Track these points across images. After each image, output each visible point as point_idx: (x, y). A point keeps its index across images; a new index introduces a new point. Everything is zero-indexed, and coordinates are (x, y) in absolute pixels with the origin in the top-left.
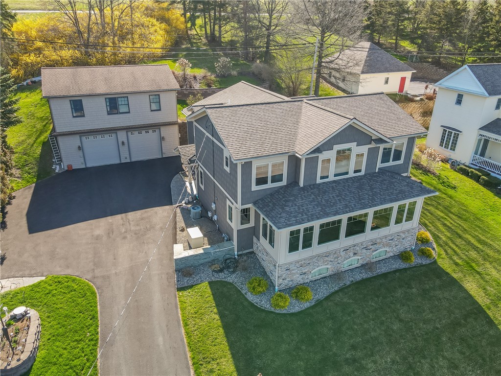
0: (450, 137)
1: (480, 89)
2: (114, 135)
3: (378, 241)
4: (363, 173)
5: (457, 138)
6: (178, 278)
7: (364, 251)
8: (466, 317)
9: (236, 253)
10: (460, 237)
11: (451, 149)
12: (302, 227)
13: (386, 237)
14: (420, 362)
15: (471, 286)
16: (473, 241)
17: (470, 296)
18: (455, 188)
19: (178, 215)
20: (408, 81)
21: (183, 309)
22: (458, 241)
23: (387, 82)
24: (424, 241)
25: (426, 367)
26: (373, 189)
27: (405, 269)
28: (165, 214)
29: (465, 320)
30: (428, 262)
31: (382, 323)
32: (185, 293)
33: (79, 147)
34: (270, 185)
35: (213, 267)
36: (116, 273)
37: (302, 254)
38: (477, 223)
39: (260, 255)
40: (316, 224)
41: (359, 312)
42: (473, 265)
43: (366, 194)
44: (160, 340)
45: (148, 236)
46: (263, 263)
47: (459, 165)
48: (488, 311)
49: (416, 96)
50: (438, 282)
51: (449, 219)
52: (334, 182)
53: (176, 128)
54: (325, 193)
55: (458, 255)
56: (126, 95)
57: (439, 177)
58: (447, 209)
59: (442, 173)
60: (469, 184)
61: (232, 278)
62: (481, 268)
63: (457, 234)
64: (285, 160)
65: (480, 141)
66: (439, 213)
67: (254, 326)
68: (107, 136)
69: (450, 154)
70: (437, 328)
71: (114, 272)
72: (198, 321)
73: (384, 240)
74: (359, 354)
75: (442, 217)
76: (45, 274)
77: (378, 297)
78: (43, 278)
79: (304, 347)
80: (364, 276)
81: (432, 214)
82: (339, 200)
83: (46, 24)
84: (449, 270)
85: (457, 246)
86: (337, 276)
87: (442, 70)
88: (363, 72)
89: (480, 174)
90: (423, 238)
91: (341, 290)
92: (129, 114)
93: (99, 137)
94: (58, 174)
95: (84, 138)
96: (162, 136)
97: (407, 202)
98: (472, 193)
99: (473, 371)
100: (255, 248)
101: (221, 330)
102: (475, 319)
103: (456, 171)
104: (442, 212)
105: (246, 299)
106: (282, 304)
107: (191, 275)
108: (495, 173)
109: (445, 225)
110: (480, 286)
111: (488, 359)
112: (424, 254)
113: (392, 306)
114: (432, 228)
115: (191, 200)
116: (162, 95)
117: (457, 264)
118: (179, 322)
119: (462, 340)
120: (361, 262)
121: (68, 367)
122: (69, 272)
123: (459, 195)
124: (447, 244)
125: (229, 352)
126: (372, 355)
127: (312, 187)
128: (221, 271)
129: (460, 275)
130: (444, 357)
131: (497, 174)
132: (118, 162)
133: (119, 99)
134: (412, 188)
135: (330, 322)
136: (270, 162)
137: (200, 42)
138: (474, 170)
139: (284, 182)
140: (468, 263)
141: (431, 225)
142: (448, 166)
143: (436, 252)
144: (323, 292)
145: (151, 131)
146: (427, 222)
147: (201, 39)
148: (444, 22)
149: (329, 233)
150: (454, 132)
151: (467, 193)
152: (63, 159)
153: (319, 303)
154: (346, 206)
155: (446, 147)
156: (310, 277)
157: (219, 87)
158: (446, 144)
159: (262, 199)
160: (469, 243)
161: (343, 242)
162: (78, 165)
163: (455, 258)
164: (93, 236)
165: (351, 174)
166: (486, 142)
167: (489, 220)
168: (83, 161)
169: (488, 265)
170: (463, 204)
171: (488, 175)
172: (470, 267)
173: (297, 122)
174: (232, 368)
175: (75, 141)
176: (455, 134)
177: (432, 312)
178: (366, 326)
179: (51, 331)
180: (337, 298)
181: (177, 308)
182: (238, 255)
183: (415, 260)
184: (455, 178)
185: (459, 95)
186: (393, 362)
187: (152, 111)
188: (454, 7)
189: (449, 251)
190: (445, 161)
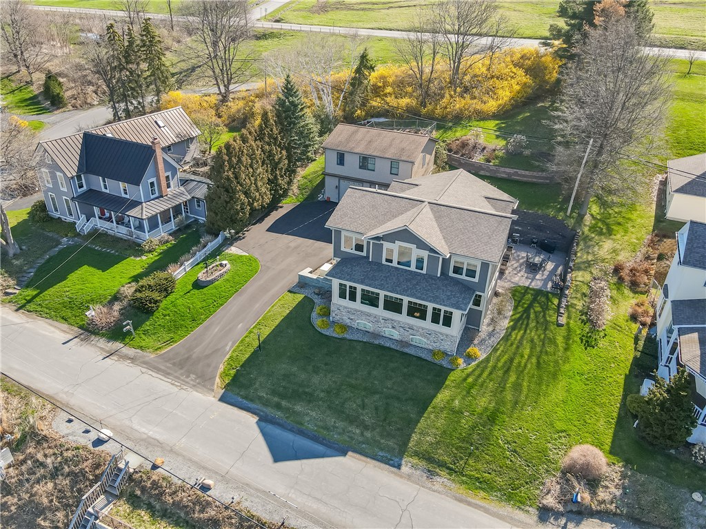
3: (415, 328)
4: (424, 272)
5: (665, 304)
6: (295, 285)
7: (402, 329)
12: (347, 283)
13: (422, 328)
16: (511, 379)
32: (290, 294)
33: (336, 186)
34: (354, 252)
35: (316, 290)
37: (350, 304)
40: (358, 287)
52: (396, 268)
56: (374, 157)
61: (318, 301)
71: (274, 268)
73: (421, 331)
76: (250, 253)
78: (247, 255)
86: (376, 335)
91: (366, 343)
92: (374, 172)
93: (351, 183)
94: (319, 201)
95: (341, 181)
97: (441, 308)
98: (600, 359)
105: (311, 313)
106: (324, 326)
116: (401, 163)
120: (400, 338)
127: (377, 264)
128: (318, 294)
133: (369, 159)
136: (353, 236)
139: (364, 254)
143: (468, 366)
151: (594, 356)
154: (382, 285)
162: (333, 199)
163: (473, 377)
165: (413, 268)
168: (337, 196)
172: (471, 387)
175: (335, 181)
181: (278, 298)
183: (441, 360)
187: (391, 173)
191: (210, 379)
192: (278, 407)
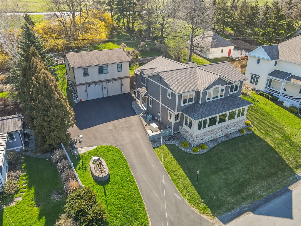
0: (255, 79)
1: (267, 57)
2: (101, 84)
3: (231, 125)
4: (223, 97)
5: (258, 79)
6: (152, 144)
7: (225, 129)
8: (267, 151)
9: (173, 133)
10: (262, 122)
11: (255, 84)
12: (203, 120)
13: (233, 123)
14: (251, 167)
15: (268, 140)
16: (268, 123)
17: (268, 144)
18: (258, 102)
19: (141, 119)
20: (232, 50)
21: (158, 155)
22: (262, 124)
23: (222, 52)
24: (248, 125)
25: (254, 168)
26: (229, 103)
27: (242, 136)
28: (136, 119)
29: (267, 152)
30: (250, 133)
31: (236, 155)
32: (157, 149)
33: (86, 90)
34: (188, 103)
35: (165, 139)
36: (126, 143)
37: (203, 131)
38: (269, 116)
39: (183, 133)
40: (208, 118)
41: (226, 152)
42: (268, 133)
43: (226, 105)
44: (153, 166)
45: (132, 128)
46: (184, 136)
47: (259, 91)
48: (275, 149)
49: (236, 58)
50: (255, 140)
51: (257, 115)
52: (213, 101)
53: (129, 79)
54: (210, 105)
55: (262, 129)
56: (107, 65)
57: (251, 97)
58: (256, 111)
59: (252, 95)
60: (264, 100)
61: (174, 143)
62: (271, 134)
63: (261, 121)
64: (194, 93)
65: (268, 80)
66: (253, 113)
67: (188, 159)
68: (98, 85)
69: (255, 86)
70: (257, 156)
71: (125, 143)
72: (165, 159)
73: (233, 124)
74: (229, 166)
75: (255, 115)
76: (97, 145)
77: (233, 146)
78: (97, 147)
79: (208, 165)
80: (226, 139)
81: (250, 114)
82: (216, 108)
83: (46, 26)
84: (259, 135)
85: (261, 126)
86: (215, 140)
87: (247, 44)
88: (211, 48)
89: (269, 95)
90: (247, 123)
91: (218, 145)
92: (108, 74)
93: (94, 85)
94: (77, 104)
95: (88, 86)
96: (122, 83)
97: (242, 108)
98: (266, 104)
99: (271, 169)
100: (180, 131)
101: (176, 161)
102: (271, 152)
103: (258, 94)
104: (254, 112)
105: (182, 150)
106: (197, 150)
107: (157, 142)
108: (275, 94)
109: (256, 118)
110: (272, 140)
111: (276, 165)
112: (249, 130)
113: (239, 149)
114: (251, 119)
115: (144, 113)
116: (123, 64)
117: (262, 133)
118: (158, 159)
119: (266, 159)
120: (224, 134)
121: (123, 176)
122: (106, 144)
123: (261, 105)
124: (257, 125)
125: (181, 168)
126: (234, 166)
127: (204, 103)
128: (168, 140)
129: (264, 137)
130: (260, 165)
131: (276, 95)
132: (102, 97)
133: (104, 67)
134: (243, 102)
135: (216, 156)
136: (188, 94)
137: (122, 31)
138: (266, 94)
139: (193, 102)
140: (266, 132)
141: (250, 118)
142: (255, 92)
143: (253, 128)
144: (211, 146)
145: (117, 81)
146: (248, 117)
147: (122, 29)
148: (248, 19)
149: (213, 122)
150: (256, 76)
151: (264, 104)
152: (78, 96)
153: (210, 150)
154: (219, 111)
155: (253, 83)
156: (205, 141)
157: (141, 57)
158: (253, 82)
159: (185, 109)
160: (266, 124)
161: (218, 125)
162: (84, 99)
163: (261, 130)
164: (109, 129)
165: (219, 98)
166: (271, 80)
167: (274, 115)
168: (87, 97)
169: (274, 132)
170: (262, 109)
171: (272, 95)
172: (267, 133)
173: (196, 77)
174: (184, 173)
175: (84, 88)
176: (257, 77)
177: (254, 151)
178: (230, 157)
179: (110, 165)
180: (217, 148)
181: (156, 155)
182: (173, 134)
183: (245, 132)
184: (258, 97)
185: (258, 59)
186: (242, 168)
187: (118, 72)
188: (252, 12)
189: (259, 128)
190: (253, 90)
191: (201, 220)
192: (244, 199)
